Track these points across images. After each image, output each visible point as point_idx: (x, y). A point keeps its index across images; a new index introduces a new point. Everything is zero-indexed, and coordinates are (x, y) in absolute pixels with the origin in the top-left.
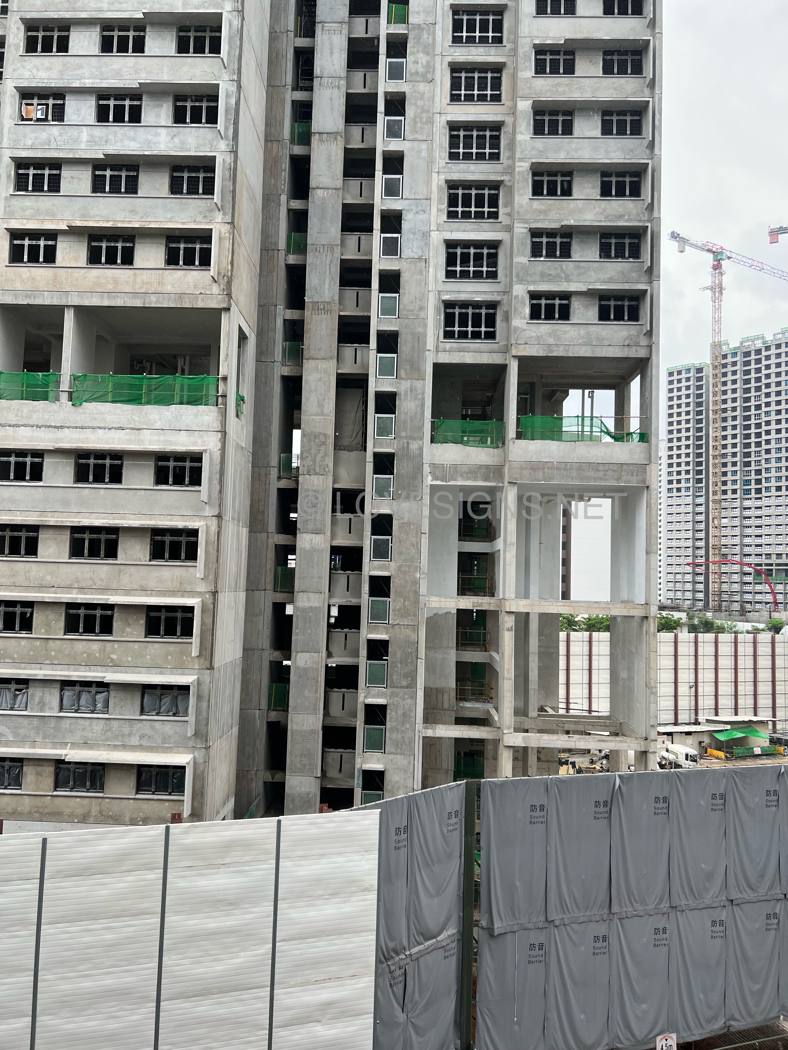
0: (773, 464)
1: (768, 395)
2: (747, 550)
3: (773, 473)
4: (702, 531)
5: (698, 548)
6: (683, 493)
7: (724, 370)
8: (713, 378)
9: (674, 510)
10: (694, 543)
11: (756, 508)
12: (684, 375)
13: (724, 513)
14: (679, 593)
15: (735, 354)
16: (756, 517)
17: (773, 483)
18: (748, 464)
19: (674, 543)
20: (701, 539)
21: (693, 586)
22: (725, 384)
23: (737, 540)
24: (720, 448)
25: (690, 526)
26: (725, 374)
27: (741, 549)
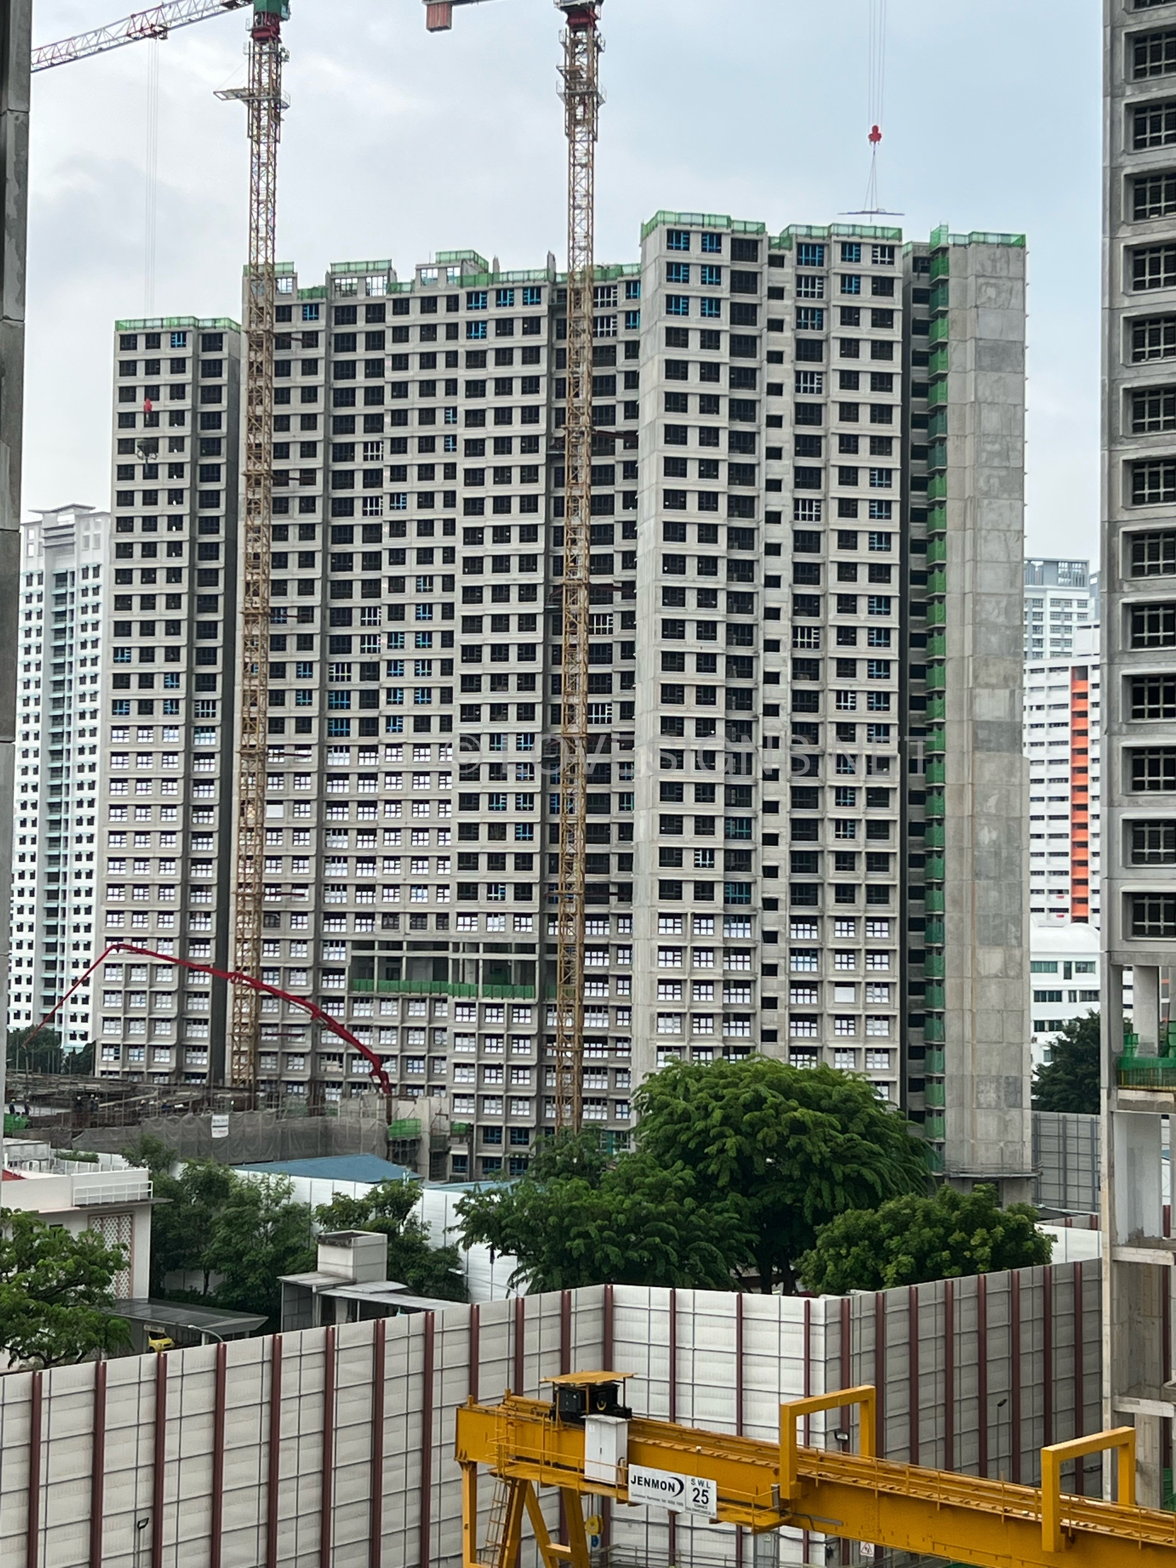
0: (410, 652)
1: (399, 446)
2: (334, 899)
3: (409, 679)
4: (209, 835)
5: (200, 888)
6: (159, 717)
7: (280, 355)
8: (250, 376)
9: (131, 768)
10: (185, 873)
11: (362, 776)
12: (166, 352)
13: (273, 788)
14: (138, 1029)
15: (310, 312)
16: (361, 804)
17: (408, 708)
18: (342, 645)
19: (126, 873)
20: (208, 861)
21: (182, 1005)
22: (282, 396)
23: (306, 871)
24: (265, 590)
25: (175, 819)
26: (283, 368)
27: (319, 897)
